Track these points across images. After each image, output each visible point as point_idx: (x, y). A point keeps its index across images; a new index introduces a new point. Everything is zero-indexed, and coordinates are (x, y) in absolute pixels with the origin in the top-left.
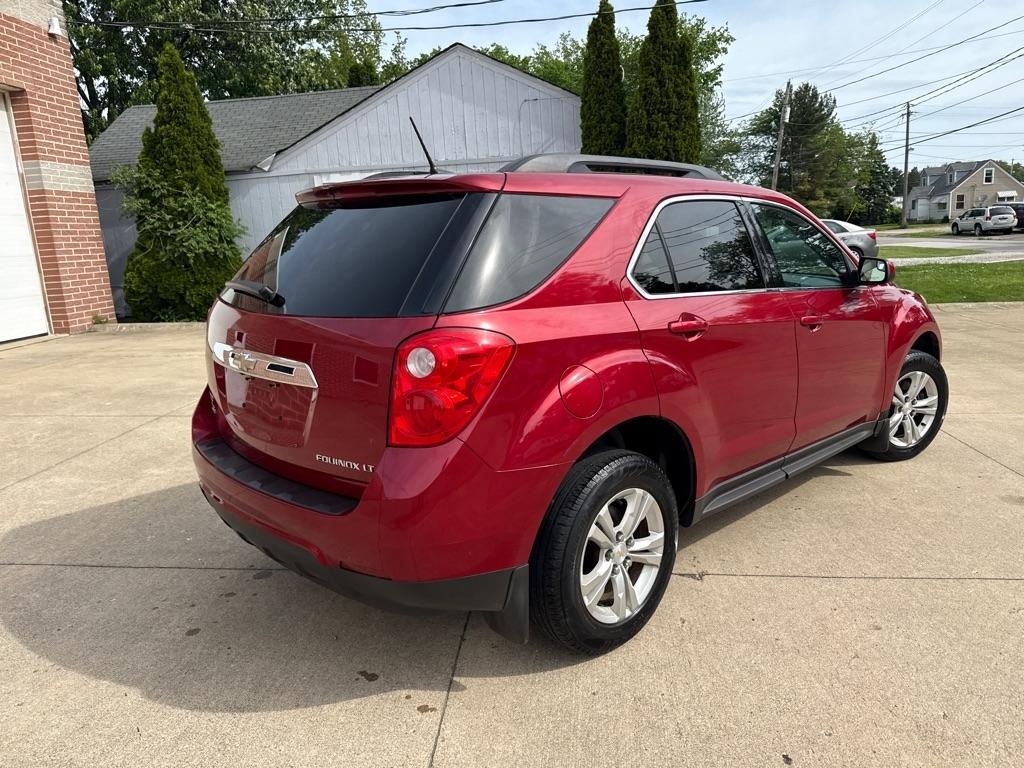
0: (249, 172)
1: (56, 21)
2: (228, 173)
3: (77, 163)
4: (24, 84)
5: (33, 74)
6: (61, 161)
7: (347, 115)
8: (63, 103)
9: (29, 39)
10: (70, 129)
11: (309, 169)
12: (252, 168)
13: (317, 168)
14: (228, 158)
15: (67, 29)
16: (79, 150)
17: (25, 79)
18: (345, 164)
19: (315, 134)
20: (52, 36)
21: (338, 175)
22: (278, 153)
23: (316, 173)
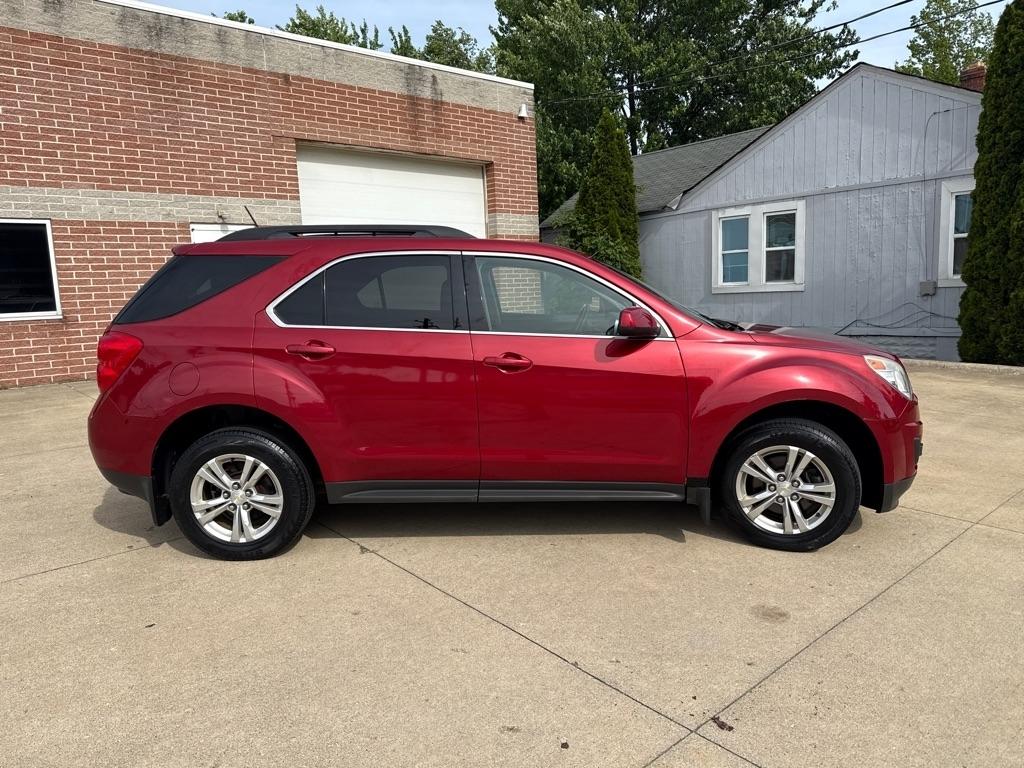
0: (661, 212)
1: (524, 107)
2: (642, 214)
3: (527, 213)
4: (493, 158)
5: (501, 150)
6: (514, 212)
7: (747, 151)
8: (523, 168)
9: (501, 124)
10: (525, 188)
11: (709, 205)
12: (664, 208)
13: (717, 204)
14: (642, 202)
15: (534, 110)
16: (531, 203)
17: (494, 154)
18: (740, 198)
19: (717, 173)
20: (521, 119)
21: (733, 209)
22: (685, 192)
23: (714, 209)
